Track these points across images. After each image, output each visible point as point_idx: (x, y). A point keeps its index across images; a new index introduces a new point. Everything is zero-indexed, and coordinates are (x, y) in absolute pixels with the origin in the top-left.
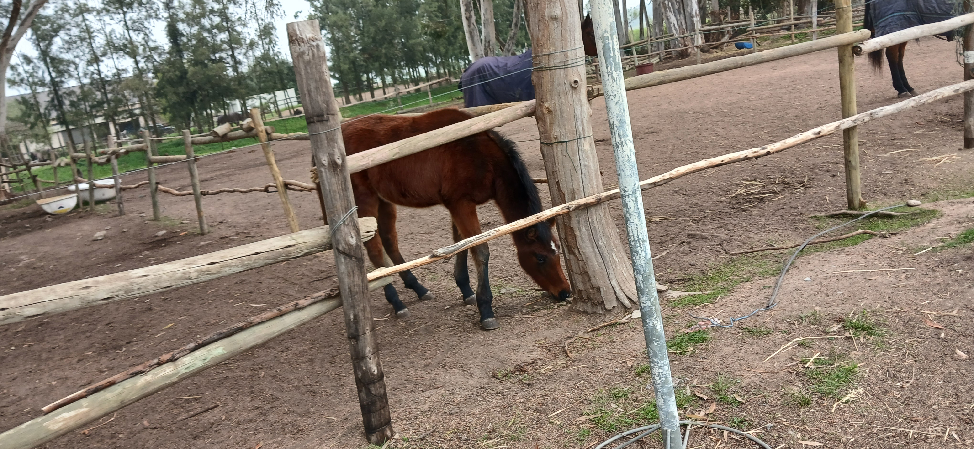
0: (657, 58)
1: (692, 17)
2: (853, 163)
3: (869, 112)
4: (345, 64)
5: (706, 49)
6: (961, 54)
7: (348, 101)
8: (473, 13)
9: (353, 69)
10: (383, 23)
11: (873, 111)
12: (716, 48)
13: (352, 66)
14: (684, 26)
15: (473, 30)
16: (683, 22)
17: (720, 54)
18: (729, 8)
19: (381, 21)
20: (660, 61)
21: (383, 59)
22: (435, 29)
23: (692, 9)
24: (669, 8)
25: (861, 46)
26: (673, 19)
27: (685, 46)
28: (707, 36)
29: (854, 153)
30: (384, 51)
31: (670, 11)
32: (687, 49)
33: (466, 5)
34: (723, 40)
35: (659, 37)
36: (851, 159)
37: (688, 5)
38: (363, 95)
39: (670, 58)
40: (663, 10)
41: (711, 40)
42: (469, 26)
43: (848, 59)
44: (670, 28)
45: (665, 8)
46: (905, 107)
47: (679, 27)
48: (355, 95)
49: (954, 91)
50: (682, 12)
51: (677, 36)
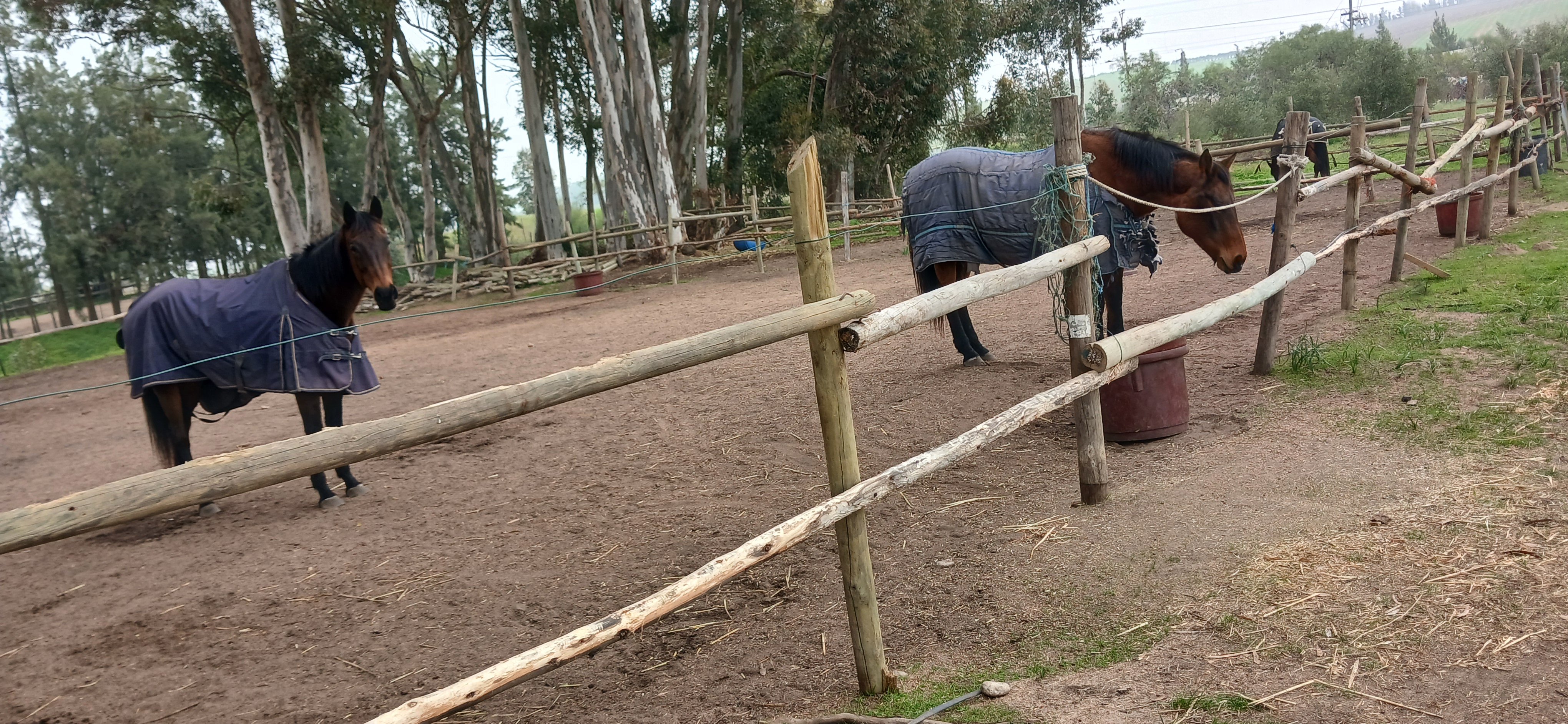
0: (614, 261)
1: (665, 198)
2: (863, 592)
3: (887, 473)
4: (60, 254)
5: (690, 250)
6: (1061, 320)
7: (66, 320)
8: (287, 174)
9: (76, 263)
10: (139, 183)
11: (895, 469)
12: (705, 248)
13: (73, 257)
14: (654, 212)
15: (288, 202)
16: (653, 206)
17: (712, 258)
18: (723, 187)
19: (134, 179)
20: (619, 266)
21: (139, 246)
22: (219, 198)
23: (665, 186)
24: (630, 184)
25: (858, 329)
26: (636, 201)
27: (657, 244)
28: (691, 228)
29: (861, 567)
30: (139, 232)
31: (631, 188)
32: (659, 250)
33: (273, 160)
34: (716, 237)
35: (614, 227)
36: (857, 581)
37: (658, 179)
38: (97, 308)
39: (634, 261)
40: (620, 185)
41: (698, 236)
42: (281, 196)
43: (831, 358)
44: (632, 214)
45: (623, 182)
46: (963, 451)
47: (646, 213)
48: (78, 308)
49: (1056, 403)
50: (650, 189)
51: (643, 228)
